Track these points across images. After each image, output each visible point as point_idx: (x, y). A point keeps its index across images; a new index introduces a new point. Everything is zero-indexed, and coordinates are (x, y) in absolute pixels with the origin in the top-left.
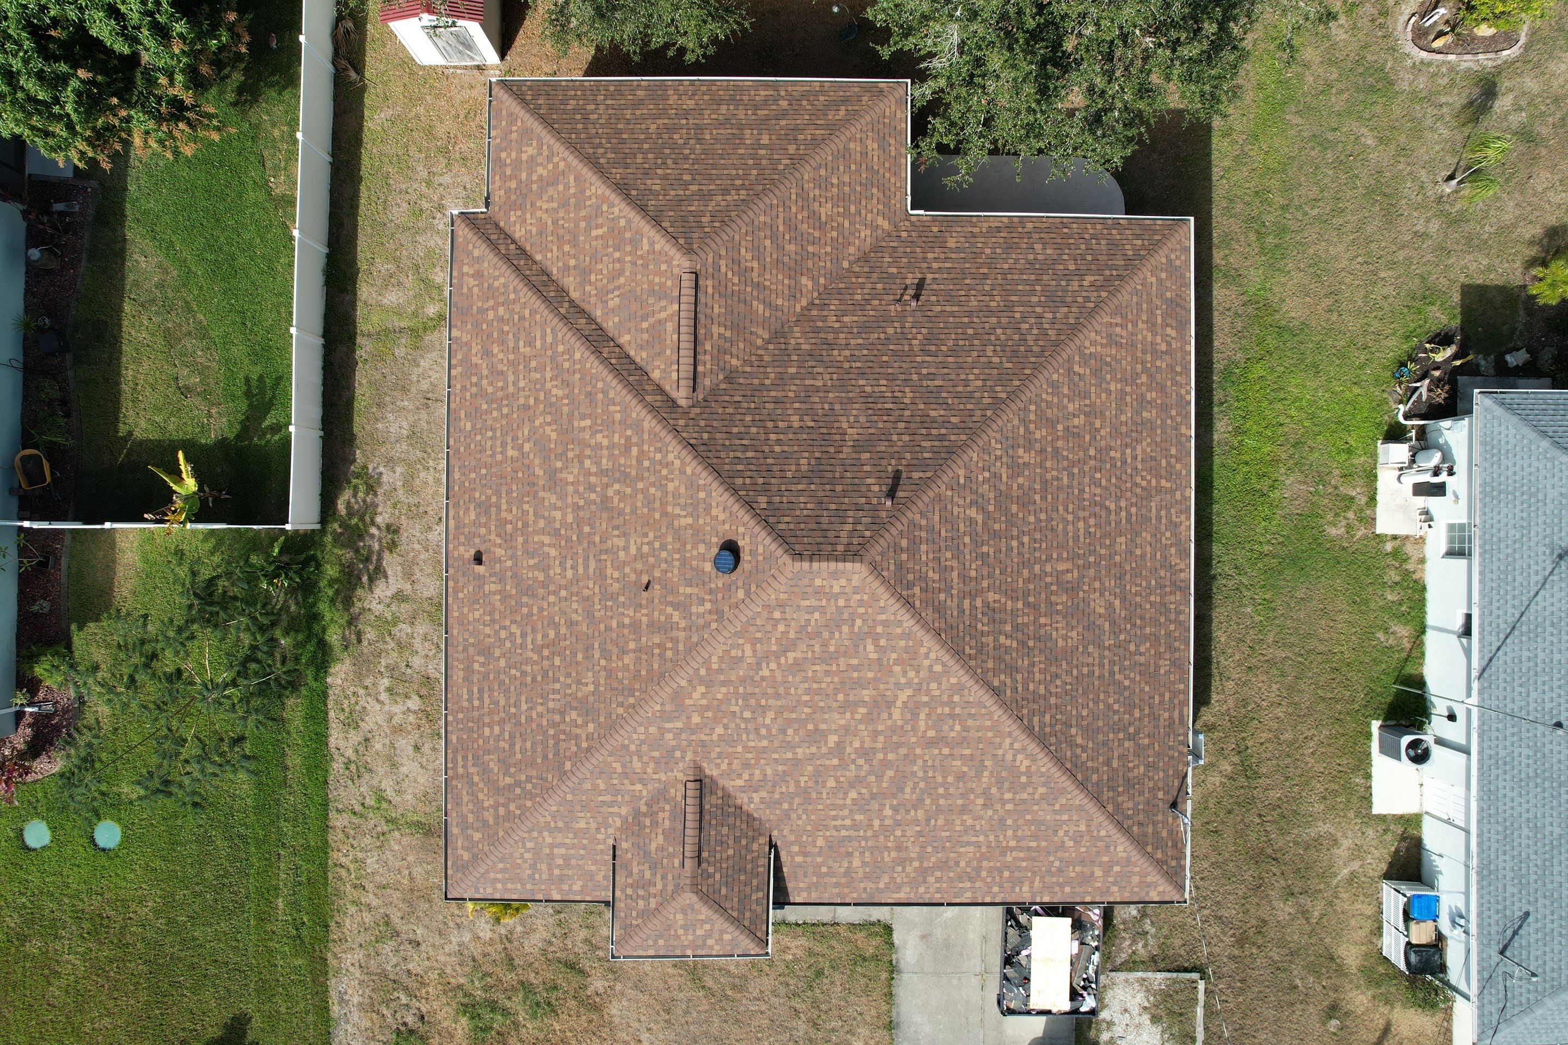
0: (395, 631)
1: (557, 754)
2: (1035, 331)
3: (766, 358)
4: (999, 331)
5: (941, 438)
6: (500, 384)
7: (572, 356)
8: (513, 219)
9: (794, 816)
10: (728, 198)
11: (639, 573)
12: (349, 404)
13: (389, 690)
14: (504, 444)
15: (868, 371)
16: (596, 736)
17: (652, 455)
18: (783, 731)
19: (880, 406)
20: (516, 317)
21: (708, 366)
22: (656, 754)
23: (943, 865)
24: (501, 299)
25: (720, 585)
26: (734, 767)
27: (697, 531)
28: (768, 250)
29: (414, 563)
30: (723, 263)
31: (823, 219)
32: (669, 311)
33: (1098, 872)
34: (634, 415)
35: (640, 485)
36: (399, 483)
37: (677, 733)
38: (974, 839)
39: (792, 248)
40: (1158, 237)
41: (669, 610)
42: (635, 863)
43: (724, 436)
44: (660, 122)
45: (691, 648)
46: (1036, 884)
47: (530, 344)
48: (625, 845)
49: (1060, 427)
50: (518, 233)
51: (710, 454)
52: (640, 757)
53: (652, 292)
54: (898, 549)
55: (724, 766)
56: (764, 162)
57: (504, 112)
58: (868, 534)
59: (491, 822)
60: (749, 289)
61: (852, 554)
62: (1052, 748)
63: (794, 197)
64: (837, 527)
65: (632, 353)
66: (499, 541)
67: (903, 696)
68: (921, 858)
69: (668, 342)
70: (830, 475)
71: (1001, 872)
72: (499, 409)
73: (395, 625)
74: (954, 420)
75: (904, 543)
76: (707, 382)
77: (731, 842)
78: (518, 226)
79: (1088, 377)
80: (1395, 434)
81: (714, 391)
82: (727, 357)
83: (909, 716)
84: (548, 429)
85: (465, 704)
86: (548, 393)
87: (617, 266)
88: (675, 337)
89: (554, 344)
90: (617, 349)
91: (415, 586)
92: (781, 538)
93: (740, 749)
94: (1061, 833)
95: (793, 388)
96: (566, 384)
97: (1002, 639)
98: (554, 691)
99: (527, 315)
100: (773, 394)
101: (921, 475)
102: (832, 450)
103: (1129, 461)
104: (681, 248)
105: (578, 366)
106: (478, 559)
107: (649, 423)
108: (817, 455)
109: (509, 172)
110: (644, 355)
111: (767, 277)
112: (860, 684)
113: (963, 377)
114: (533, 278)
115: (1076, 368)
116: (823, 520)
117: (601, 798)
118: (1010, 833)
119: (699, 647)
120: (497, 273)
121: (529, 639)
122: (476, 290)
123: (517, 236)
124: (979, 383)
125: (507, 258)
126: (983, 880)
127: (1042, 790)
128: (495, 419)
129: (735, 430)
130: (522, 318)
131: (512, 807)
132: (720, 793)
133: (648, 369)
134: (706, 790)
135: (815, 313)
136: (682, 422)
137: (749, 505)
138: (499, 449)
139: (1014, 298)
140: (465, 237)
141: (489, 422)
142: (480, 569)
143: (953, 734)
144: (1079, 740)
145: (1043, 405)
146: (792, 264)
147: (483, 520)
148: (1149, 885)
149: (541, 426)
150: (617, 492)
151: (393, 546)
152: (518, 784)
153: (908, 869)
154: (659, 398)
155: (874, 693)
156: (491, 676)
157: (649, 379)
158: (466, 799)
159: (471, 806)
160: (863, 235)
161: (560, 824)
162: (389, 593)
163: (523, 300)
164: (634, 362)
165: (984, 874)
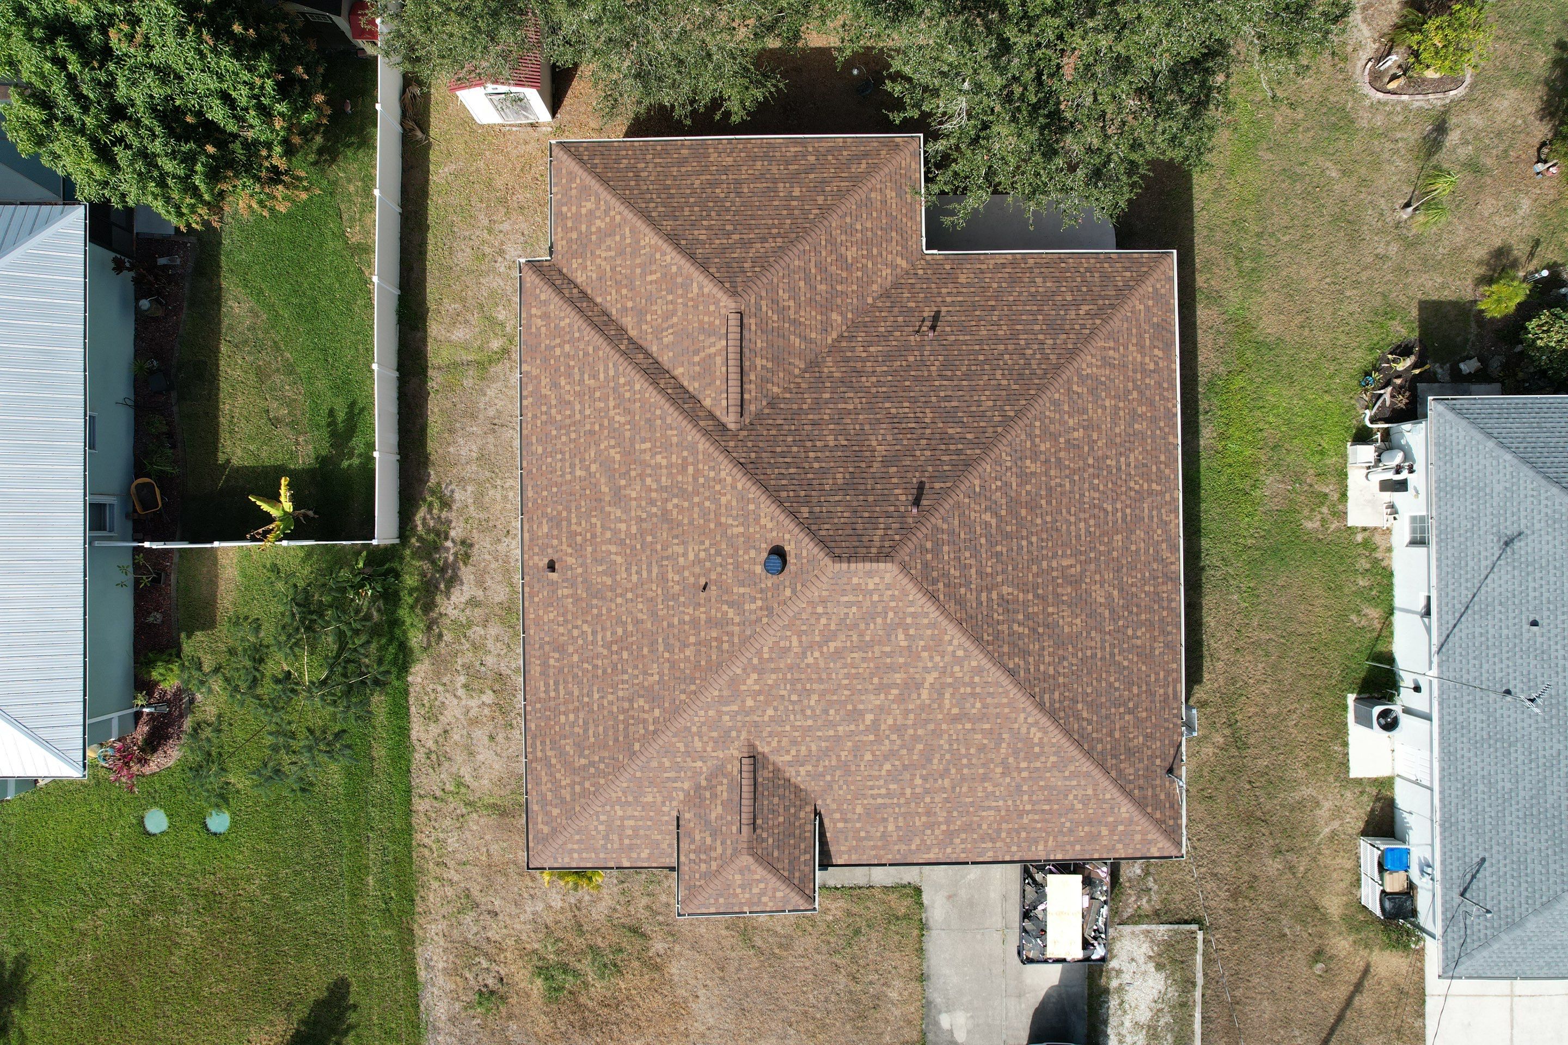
0: (469, 633)
1: (626, 736)
2: (1038, 356)
3: (803, 385)
4: (1007, 357)
5: (959, 452)
6: (568, 412)
7: (632, 387)
8: (575, 266)
9: (836, 787)
10: (766, 245)
11: (697, 577)
12: (423, 429)
13: (465, 686)
14: (573, 466)
15: (892, 394)
16: (661, 719)
17: (706, 473)
18: (826, 712)
19: (904, 425)
20: (581, 353)
21: (753, 394)
22: (715, 734)
23: (967, 828)
24: (567, 338)
25: (769, 585)
26: (783, 744)
27: (748, 538)
28: (803, 290)
29: (485, 571)
30: (763, 303)
31: (850, 261)
32: (718, 347)
33: (1105, 832)
34: (689, 438)
35: (696, 499)
36: (470, 501)
37: (733, 716)
38: (994, 804)
39: (823, 287)
40: (1145, 269)
41: (725, 607)
42: (697, 832)
43: (769, 455)
44: (703, 177)
45: (745, 641)
46: (1050, 843)
47: (594, 376)
48: (687, 816)
49: (1062, 440)
50: (580, 278)
51: (758, 471)
52: (701, 737)
53: (702, 330)
54: (924, 551)
55: (774, 744)
56: (796, 212)
57: (564, 171)
58: (897, 537)
59: (568, 799)
60: (787, 325)
61: (884, 555)
62: (1062, 722)
63: (823, 243)
64: (870, 532)
65: (686, 384)
66: (570, 550)
67: (930, 679)
68: (948, 823)
69: (718, 373)
70: (862, 487)
71: (1018, 833)
72: (568, 434)
73: (470, 627)
74: (969, 436)
75: (929, 545)
76: (753, 408)
77: (781, 811)
78: (579, 272)
79: (1085, 396)
80: (1362, 437)
81: (759, 415)
82: (769, 386)
83: (936, 696)
84: (612, 451)
85: (542, 695)
86: (611, 420)
87: (671, 307)
88: (724, 369)
89: (616, 376)
90: (672, 381)
91: (487, 592)
92: (822, 543)
93: (788, 728)
94: (1071, 797)
95: (828, 411)
96: (627, 411)
97: (1016, 627)
98: (623, 682)
99: (591, 351)
100: (811, 417)
101: (942, 485)
102: (863, 465)
103: (1123, 467)
104: (726, 291)
105: (638, 396)
106: (551, 567)
107: (703, 445)
108: (851, 470)
109: (570, 224)
110: (696, 385)
111: (802, 314)
112: (891, 668)
113: (976, 398)
114: (595, 319)
115: (1075, 388)
116: (858, 526)
117: (666, 775)
118: (1026, 798)
119: (752, 640)
120: (562, 315)
121: (599, 637)
122: (543, 329)
123: (579, 281)
124: (990, 403)
125: (571, 301)
126: (1003, 840)
127: (1053, 759)
128: (564, 444)
129: (779, 450)
130: (586, 354)
131: (587, 784)
132: (771, 767)
133: (701, 397)
134: (759, 765)
135: (844, 344)
136: (732, 444)
137: (794, 515)
138: (568, 470)
139: (1019, 327)
140: (532, 283)
141: (558, 446)
142: (553, 576)
143: (974, 711)
144: (1085, 715)
145: (1047, 421)
146: (824, 302)
147: (555, 532)
148: (1150, 842)
149: (606, 449)
150: (677, 506)
151: (467, 556)
152: (592, 764)
153: (937, 832)
154: (711, 422)
155: (904, 676)
156: (566, 670)
157: (702, 406)
158: (544, 779)
159: (549, 785)
160: (884, 274)
161: (630, 799)
162: (463, 600)
163: (586, 338)
164: (688, 392)
165: (1004, 835)
